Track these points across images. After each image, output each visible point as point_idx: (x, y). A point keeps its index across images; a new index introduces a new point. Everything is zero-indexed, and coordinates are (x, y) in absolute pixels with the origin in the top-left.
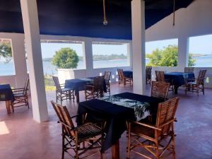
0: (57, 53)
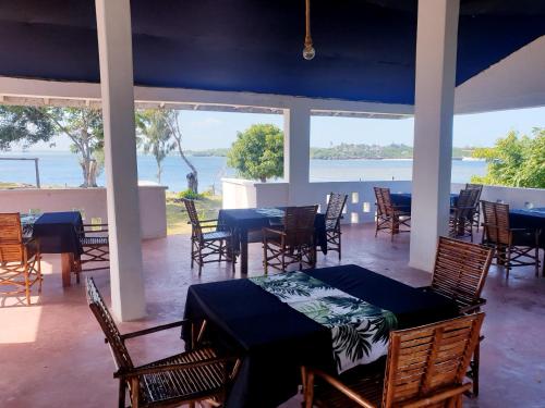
0: (240, 137)
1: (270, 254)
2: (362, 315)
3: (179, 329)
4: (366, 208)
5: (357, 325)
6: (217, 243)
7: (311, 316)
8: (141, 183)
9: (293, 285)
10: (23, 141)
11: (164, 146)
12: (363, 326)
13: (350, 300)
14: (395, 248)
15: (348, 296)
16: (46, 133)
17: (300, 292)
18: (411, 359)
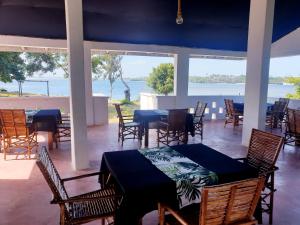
0: (154, 69)
1: (160, 135)
2: (197, 175)
3: (97, 177)
4: (221, 111)
5: (192, 180)
6: (133, 128)
7: (166, 174)
8: (94, 95)
9: (162, 154)
10: (40, 72)
11: (115, 75)
12: (196, 181)
13: (192, 165)
14: (236, 134)
15: (192, 162)
16: (51, 68)
17: (165, 158)
18: (216, 203)
